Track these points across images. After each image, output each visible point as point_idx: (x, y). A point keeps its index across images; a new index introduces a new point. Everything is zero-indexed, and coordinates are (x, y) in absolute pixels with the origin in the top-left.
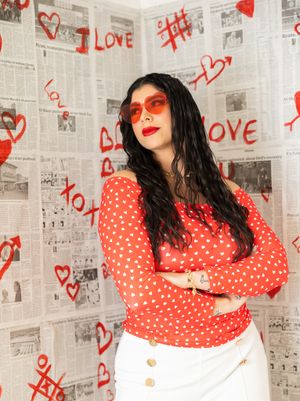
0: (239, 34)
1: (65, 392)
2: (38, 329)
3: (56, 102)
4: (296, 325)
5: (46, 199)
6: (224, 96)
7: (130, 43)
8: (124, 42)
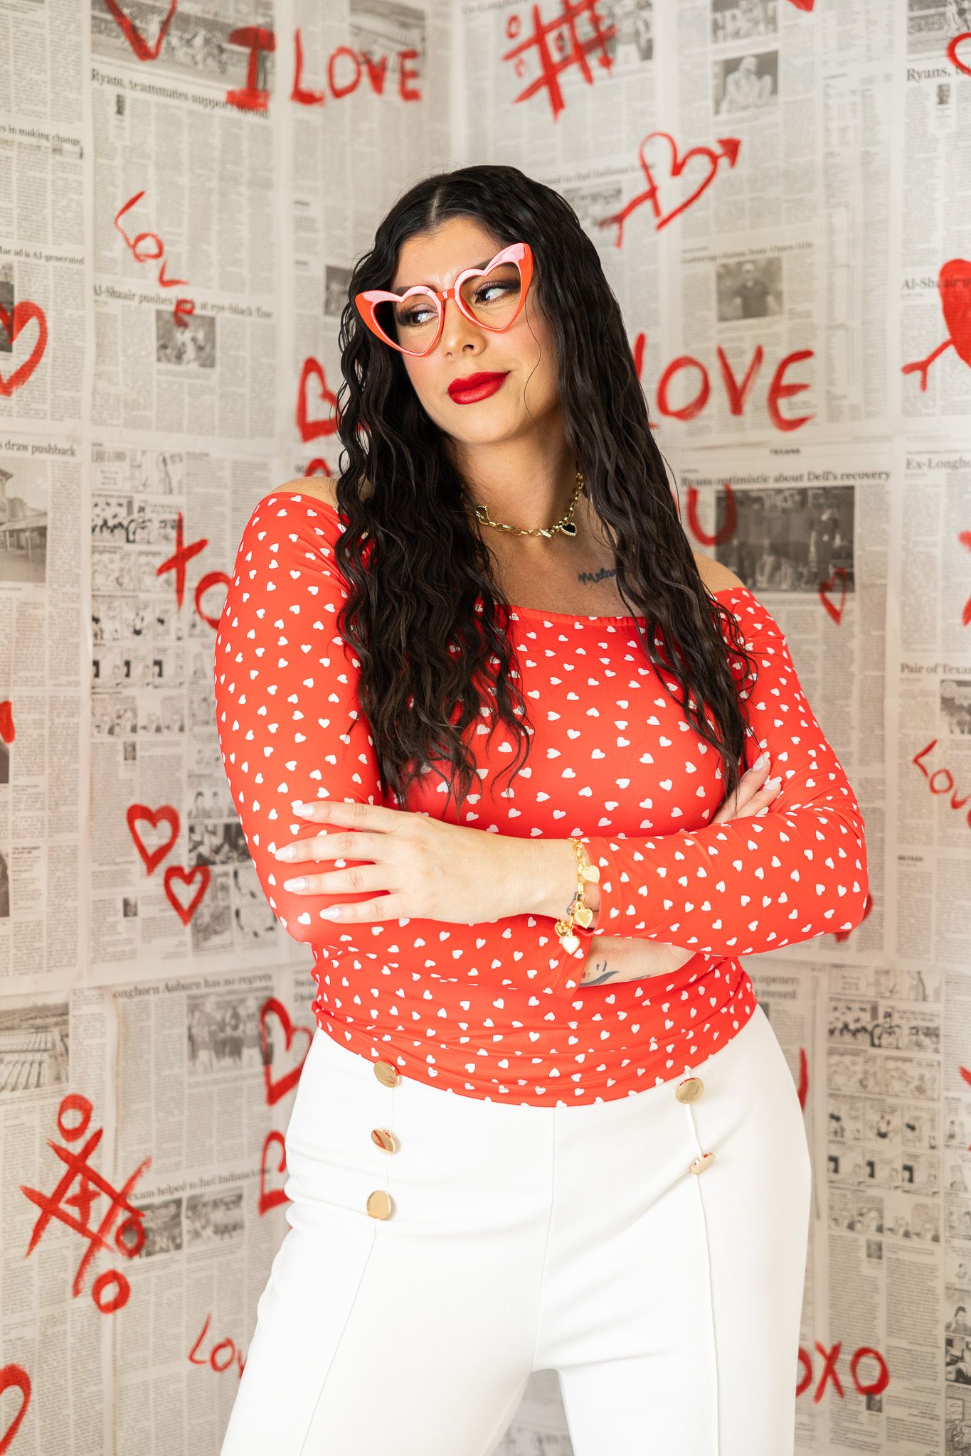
0: (767, 65)
1: (147, 1222)
2: (63, 1011)
3: (153, 266)
4: (916, 1030)
5: (106, 584)
6: (710, 269)
7: (412, 84)
8: (391, 81)
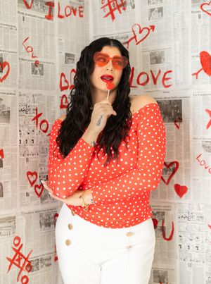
0: (160, 10)
1: (32, 264)
2: (14, 218)
3: (30, 53)
4: (198, 217)
5: (22, 123)
6: (148, 53)
7: (81, 14)
8: (77, 13)
